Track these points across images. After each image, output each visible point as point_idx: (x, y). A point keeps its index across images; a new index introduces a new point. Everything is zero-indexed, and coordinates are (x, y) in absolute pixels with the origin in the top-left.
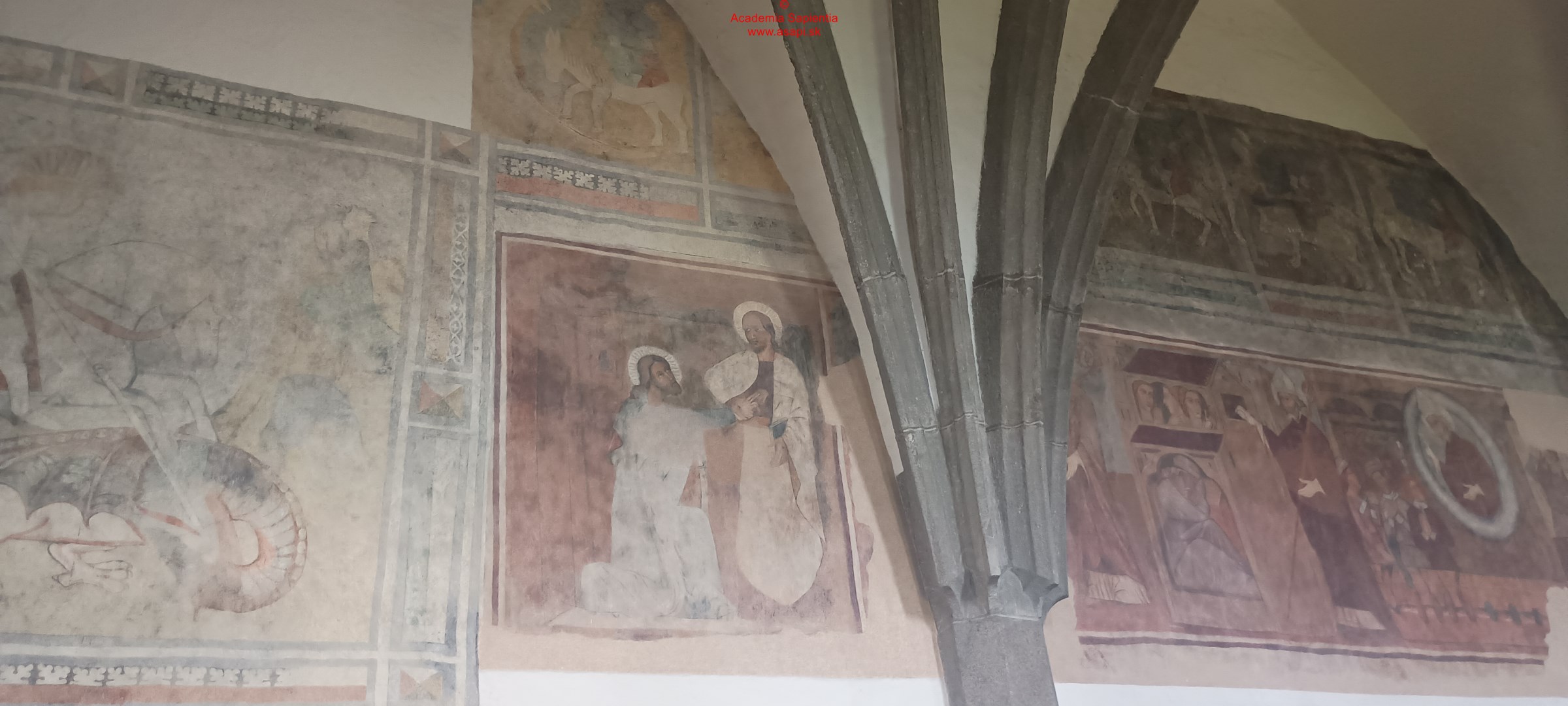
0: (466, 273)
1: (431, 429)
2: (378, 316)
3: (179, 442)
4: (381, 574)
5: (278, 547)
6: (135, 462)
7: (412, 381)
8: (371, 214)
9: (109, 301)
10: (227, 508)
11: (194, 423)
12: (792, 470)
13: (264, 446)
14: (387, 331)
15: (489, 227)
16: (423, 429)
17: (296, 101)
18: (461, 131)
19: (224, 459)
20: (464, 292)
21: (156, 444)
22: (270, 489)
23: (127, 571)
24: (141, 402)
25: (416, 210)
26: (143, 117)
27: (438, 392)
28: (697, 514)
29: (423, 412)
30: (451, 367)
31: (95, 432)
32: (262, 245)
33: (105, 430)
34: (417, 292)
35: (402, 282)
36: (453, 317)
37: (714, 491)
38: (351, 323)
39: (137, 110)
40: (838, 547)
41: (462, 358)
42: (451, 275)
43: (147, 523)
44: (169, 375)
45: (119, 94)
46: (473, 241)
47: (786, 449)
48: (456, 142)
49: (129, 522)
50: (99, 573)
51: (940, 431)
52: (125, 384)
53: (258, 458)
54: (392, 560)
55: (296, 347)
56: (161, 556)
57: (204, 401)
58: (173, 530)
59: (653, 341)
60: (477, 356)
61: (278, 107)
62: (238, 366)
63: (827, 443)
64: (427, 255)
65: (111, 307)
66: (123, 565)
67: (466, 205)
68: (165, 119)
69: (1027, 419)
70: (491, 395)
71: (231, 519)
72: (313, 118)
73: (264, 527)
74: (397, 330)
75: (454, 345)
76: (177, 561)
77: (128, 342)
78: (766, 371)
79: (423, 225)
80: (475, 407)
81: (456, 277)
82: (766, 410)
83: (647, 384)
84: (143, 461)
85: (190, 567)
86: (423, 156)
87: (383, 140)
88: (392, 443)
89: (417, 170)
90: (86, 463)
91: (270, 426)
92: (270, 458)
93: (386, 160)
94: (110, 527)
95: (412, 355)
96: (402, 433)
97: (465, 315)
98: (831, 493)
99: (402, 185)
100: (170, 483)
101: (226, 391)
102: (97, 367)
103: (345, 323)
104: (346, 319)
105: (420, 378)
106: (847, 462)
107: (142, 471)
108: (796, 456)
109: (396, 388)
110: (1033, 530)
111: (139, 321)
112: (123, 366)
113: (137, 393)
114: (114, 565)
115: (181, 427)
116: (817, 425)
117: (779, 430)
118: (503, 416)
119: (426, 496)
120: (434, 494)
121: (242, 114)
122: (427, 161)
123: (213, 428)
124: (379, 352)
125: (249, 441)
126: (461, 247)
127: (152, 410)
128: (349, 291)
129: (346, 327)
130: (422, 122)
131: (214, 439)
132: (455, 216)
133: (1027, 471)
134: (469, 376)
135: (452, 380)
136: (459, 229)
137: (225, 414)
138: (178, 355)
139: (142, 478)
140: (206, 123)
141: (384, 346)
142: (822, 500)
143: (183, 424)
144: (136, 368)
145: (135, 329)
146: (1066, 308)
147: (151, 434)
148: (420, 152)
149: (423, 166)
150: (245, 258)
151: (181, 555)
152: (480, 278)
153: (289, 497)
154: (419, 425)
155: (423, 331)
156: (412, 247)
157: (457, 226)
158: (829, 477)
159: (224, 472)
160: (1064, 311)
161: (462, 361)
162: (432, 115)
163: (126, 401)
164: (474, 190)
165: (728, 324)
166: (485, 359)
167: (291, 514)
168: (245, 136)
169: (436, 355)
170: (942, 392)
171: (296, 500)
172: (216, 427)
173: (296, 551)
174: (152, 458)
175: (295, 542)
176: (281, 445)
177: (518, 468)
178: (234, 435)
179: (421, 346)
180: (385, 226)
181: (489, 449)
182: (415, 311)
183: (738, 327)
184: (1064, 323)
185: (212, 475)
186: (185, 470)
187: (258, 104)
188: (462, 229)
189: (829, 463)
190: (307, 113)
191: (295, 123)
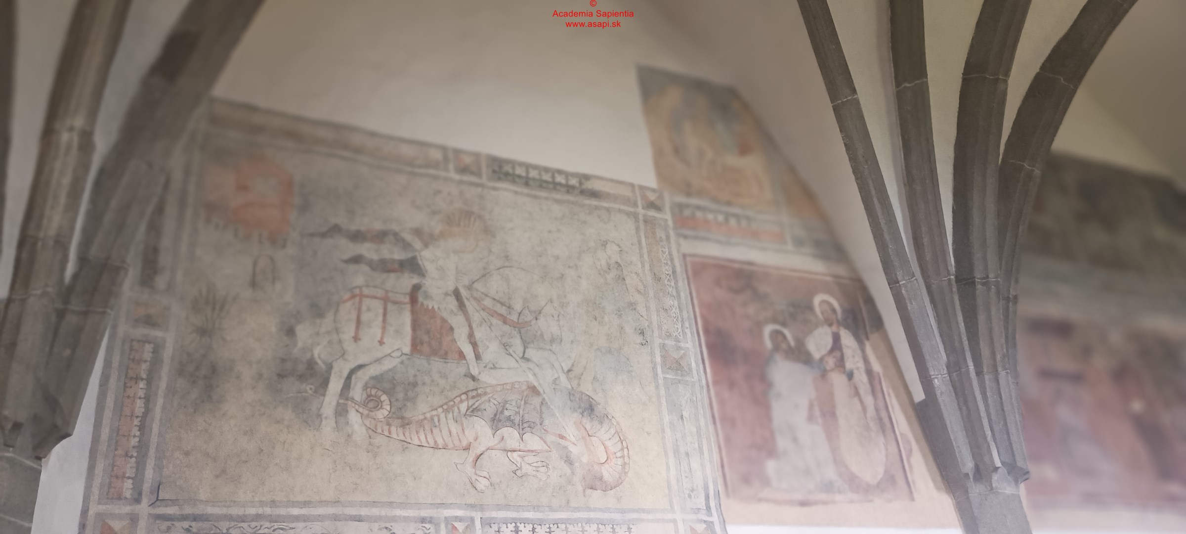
0: (673, 280)
1: (674, 379)
2: (635, 309)
3: (554, 389)
4: (668, 469)
5: (615, 452)
6: (536, 401)
7: (659, 349)
8: (618, 245)
9: (503, 304)
10: (585, 429)
11: (559, 377)
12: (861, 402)
13: (595, 390)
14: (641, 319)
15: (678, 251)
16: (671, 378)
17: (567, 175)
18: (653, 190)
19: (577, 399)
20: (674, 293)
21: (544, 390)
22: (603, 417)
23: (547, 467)
24: (531, 365)
25: (640, 242)
26: (495, 189)
27: (674, 356)
28: (818, 429)
29: (669, 369)
30: (677, 340)
31: (513, 384)
32: (570, 267)
33: (517, 383)
34: (651, 293)
35: (642, 287)
36: (672, 309)
37: (823, 415)
38: (622, 314)
39: (491, 184)
40: (893, 449)
41: (681, 333)
42: (666, 283)
43: (550, 438)
44: (541, 349)
45: (478, 174)
46: (672, 260)
47: (856, 388)
48: (652, 197)
49: (541, 438)
50: (534, 468)
51: (950, 377)
52: (521, 355)
53: (594, 398)
54: (672, 461)
55: (598, 330)
56: (561, 458)
57: (561, 365)
58: (562, 442)
59: (774, 320)
60: (688, 331)
61: (560, 179)
62: (572, 342)
63: (876, 382)
64: (651, 269)
65: (504, 307)
66: (544, 464)
67: (664, 237)
68: (506, 190)
69: (1000, 369)
70: (700, 357)
71: (589, 436)
72: (577, 185)
73: (606, 440)
74: (646, 317)
75: (676, 326)
76: (569, 461)
77: (517, 329)
78: (836, 338)
79: (645, 251)
80: (694, 365)
81: (669, 283)
82: (841, 363)
83: (777, 348)
84: (540, 401)
85: (577, 464)
86: (637, 207)
87: (615, 198)
88: (657, 387)
89: (635, 216)
90: (514, 403)
91: (595, 379)
92: (598, 398)
93: (620, 211)
94: (533, 441)
95: (656, 334)
96: (661, 382)
97: (677, 307)
98: (884, 414)
99: (629, 226)
100: (556, 415)
101: (569, 357)
102: (505, 345)
103: (619, 313)
104: (619, 311)
105: (663, 347)
106: (889, 395)
107: (540, 407)
108: (862, 391)
109: (652, 354)
110: (1011, 438)
111: (519, 316)
112: (517, 343)
113: (528, 360)
114: (540, 464)
115: (553, 380)
116: (869, 372)
117: (850, 376)
118: (708, 370)
119: (680, 420)
120: (684, 418)
121: (542, 185)
122: (640, 210)
123: (568, 380)
124: (640, 332)
125: (587, 387)
126: (667, 264)
127: (537, 370)
128: (617, 294)
129: (620, 316)
130: (632, 185)
131: (570, 387)
132: (659, 244)
133: (1003, 401)
134: (687, 345)
135: (679, 348)
136: (664, 252)
137: (572, 372)
138: (542, 336)
139: (541, 413)
140: (526, 191)
141: (642, 328)
142: (880, 419)
143: (554, 378)
144: (524, 346)
145: (518, 321)
146: (1008, 297)
147: (540, 384)
148: (635, 204)
149: (638, 214)
150: (563, 275)
151: (571, 458)
152: (680, 283)
153: (614, 421)
154: (668, 376)
155: (658, 318)
156: (643, 266)
157: (662, 251)
158: (881, 404)
159: (580, 407)
160: (1007, 299)
161: (682, 336)
162: (637, 181)
163: (524, 365)
164: (666, 228)
165: (810, 308)
166: (692, 334)
167: (617, 432)
168: (547, 199)
169: (668, 333)
170: (948, 352)
171: (618, 423)
172: (569, 379)
173: (624, 454)
174: (544, 399)
175: (622, 449)
176: (603, 390)
177: (722, 402)
178: (579, 385)
179: (660, 327)
180: (627, 253)
181: (705, 391)
182: (653, 305)
183: (817, 310)
184: (1008, 307)
185: (574, 409)
186: (561, 406)
187: (547, 177)
188: (665, 253)
189: (880, 395)
190: (574, 182)
191: (570, 189)
